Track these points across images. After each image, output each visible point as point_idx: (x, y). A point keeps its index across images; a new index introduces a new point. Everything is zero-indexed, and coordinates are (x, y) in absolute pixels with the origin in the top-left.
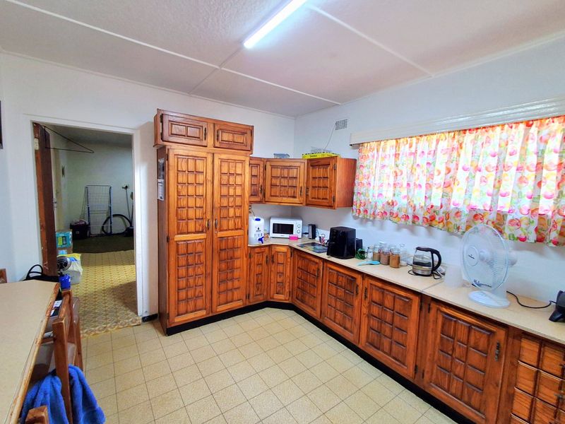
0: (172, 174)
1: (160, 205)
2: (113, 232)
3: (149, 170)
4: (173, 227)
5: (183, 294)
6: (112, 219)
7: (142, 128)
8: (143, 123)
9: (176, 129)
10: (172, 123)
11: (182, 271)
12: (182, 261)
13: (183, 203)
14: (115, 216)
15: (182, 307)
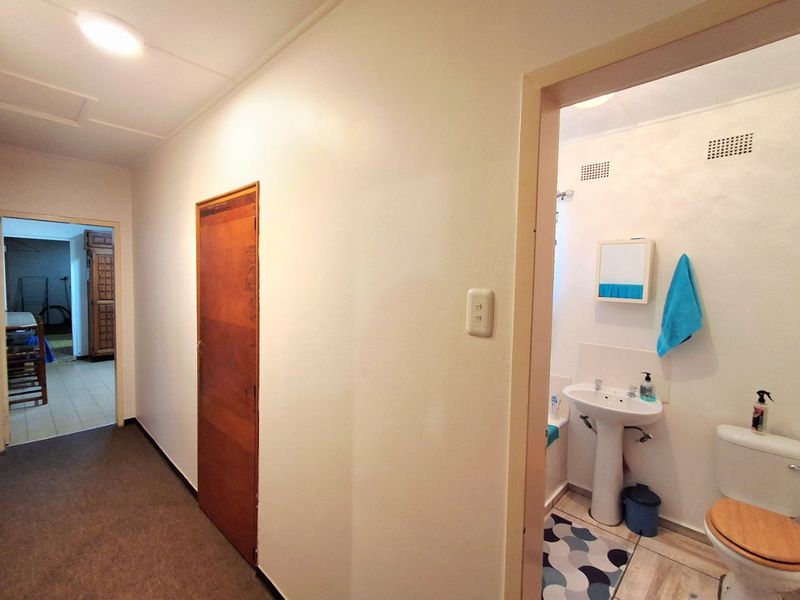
0: (95, 266)
1: (89, 284)
2: (51, 323)
3: (81, 264)
4: (96, 295)
5: (104, 336)
6: (50, 310)
7: (76, 238)
8: (76, 234)
9: (97, 240)
10: (95, 237)
11: (103, 323)
12: (103, 316)
13: (103, 282)
14: (51, 307)
15: (103, 344)
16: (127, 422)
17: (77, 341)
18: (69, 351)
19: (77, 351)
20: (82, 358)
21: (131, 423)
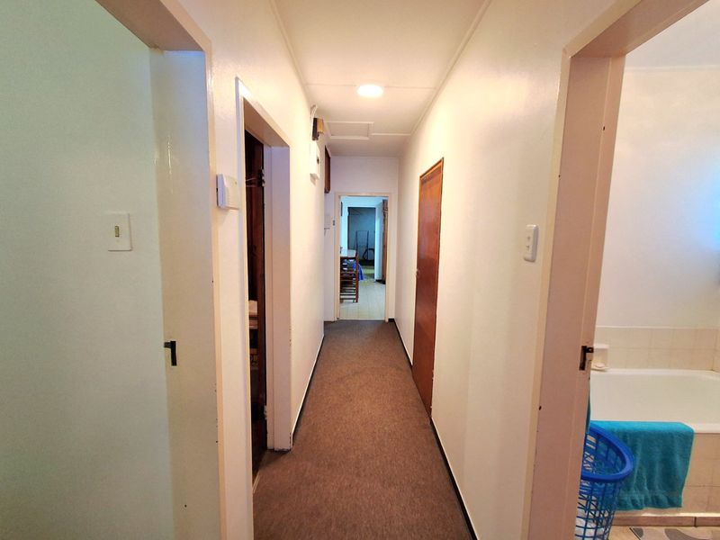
2: (369, 259)
6: (369, 251)
7: (379, 205)
14: (369, 249)
16: (390, 320)
17: (376, 271)
18: (372, 276)
19: (376, 277)
20: (378, 281)
21: (392, 320)
